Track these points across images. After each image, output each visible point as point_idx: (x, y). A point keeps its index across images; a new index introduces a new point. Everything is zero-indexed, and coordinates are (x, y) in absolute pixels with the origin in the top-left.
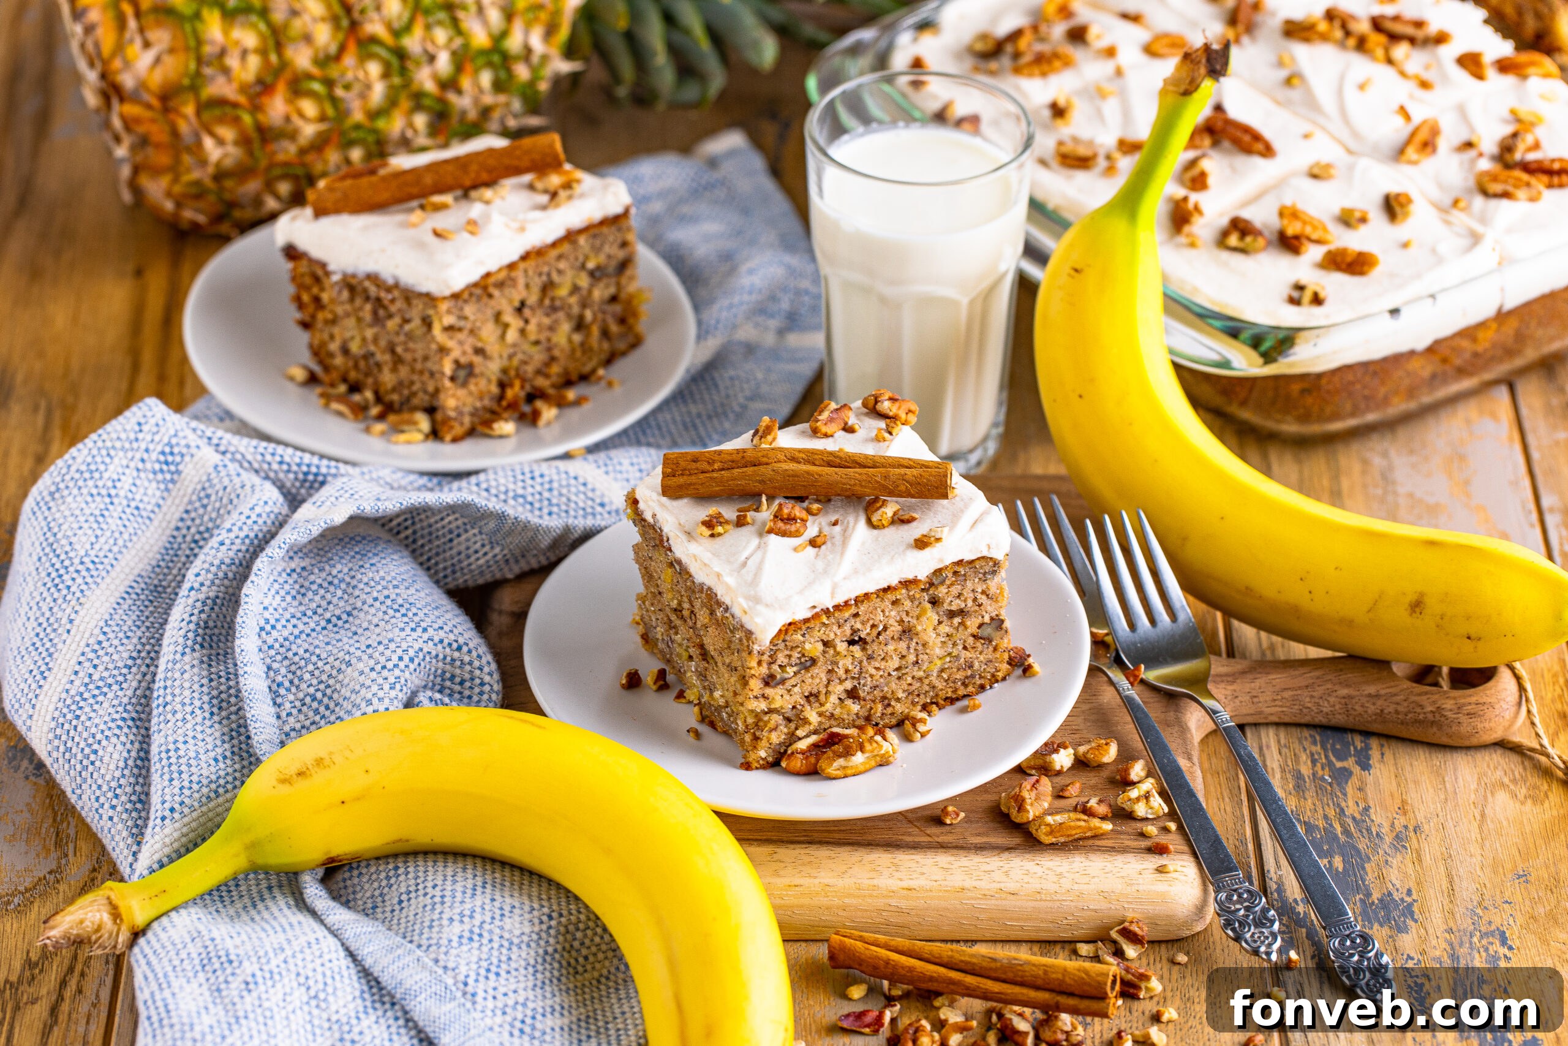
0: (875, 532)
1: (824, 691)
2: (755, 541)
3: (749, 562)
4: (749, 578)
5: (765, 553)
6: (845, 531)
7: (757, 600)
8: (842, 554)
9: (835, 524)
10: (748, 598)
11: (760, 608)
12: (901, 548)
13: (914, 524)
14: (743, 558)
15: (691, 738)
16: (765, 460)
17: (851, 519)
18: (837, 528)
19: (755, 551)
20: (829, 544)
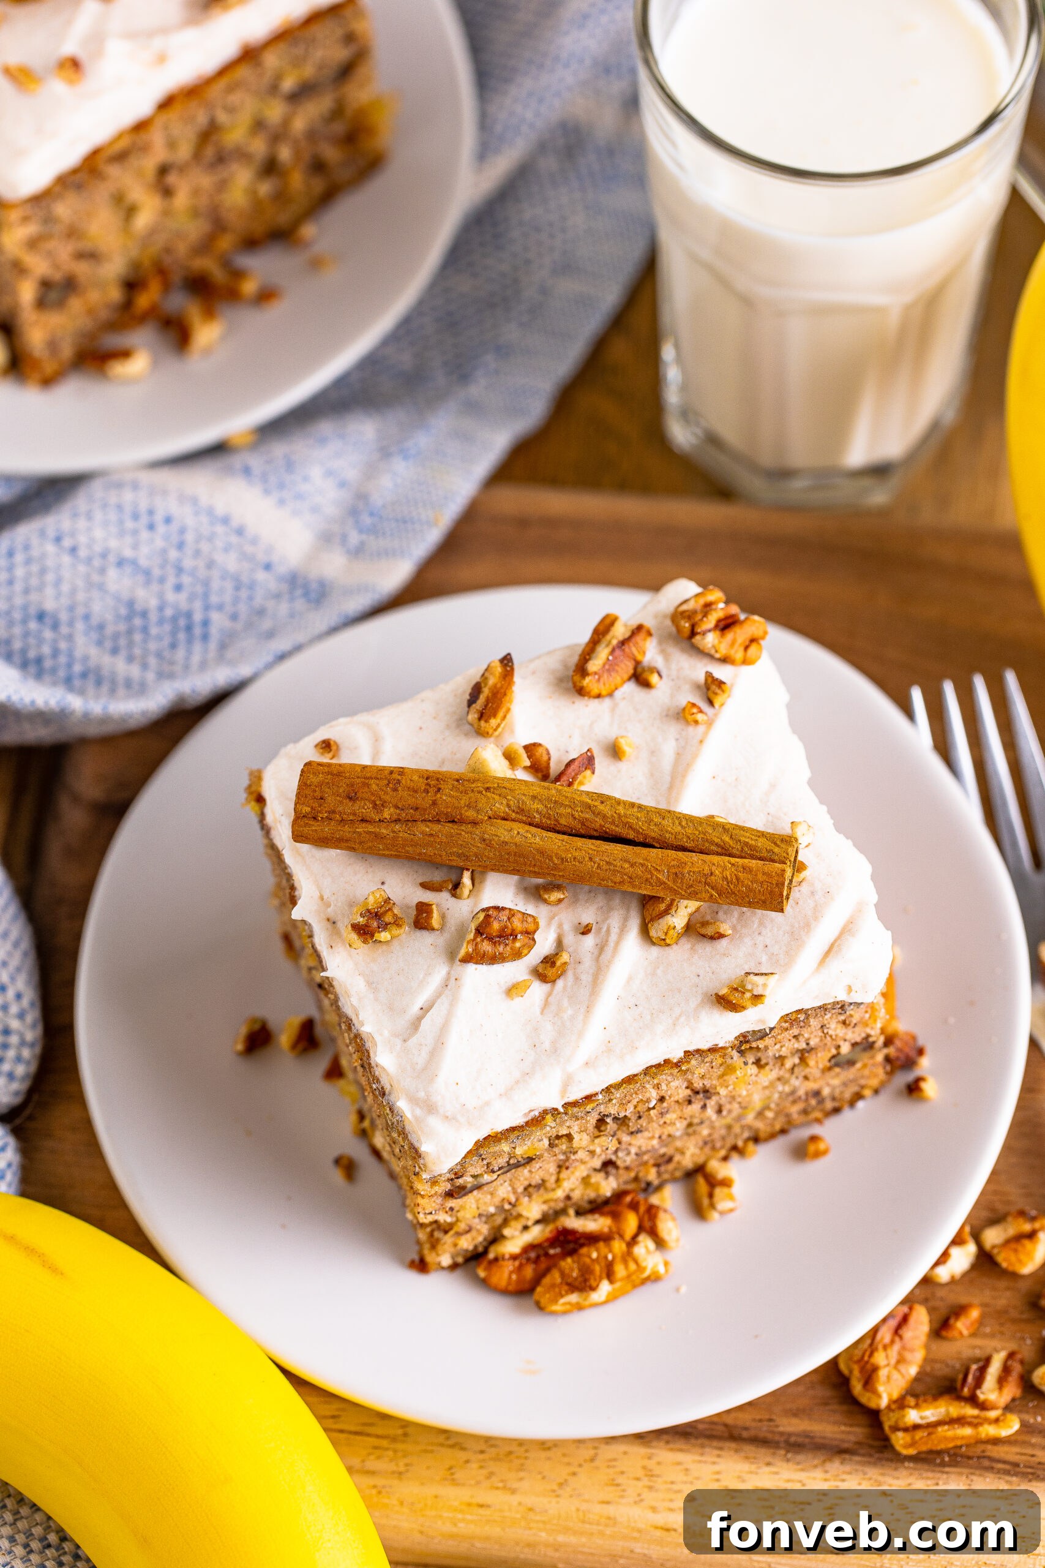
0: (655, 951)
1: (553, 1178)
2: (441, 971)
3: (426, 1023)
4: (421, 1059)
5: (453, 1004)
6: (601, 948)
7: (430, 1108)
8: (589, 1009)
9: (586, 931)
10: (413, 1100)
11: (433, 1122)
12: (694, 1002)
13: (724, 942)
14: (415, 1009)
15: (337, 1176)
16: (471, 814)
17: (615, 921)
18: (589, 940)
19: (438, 995)
20: (570, 974)
